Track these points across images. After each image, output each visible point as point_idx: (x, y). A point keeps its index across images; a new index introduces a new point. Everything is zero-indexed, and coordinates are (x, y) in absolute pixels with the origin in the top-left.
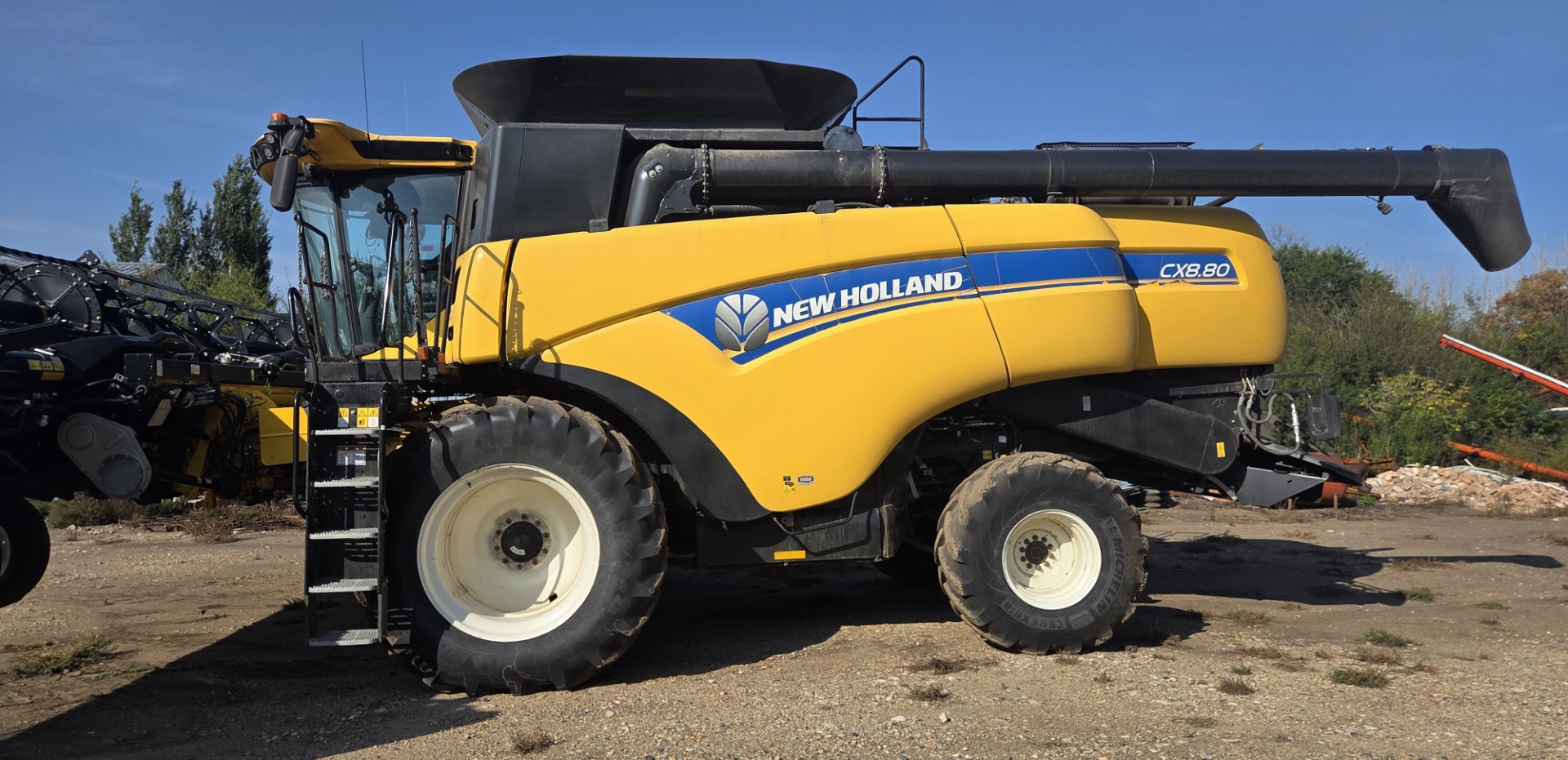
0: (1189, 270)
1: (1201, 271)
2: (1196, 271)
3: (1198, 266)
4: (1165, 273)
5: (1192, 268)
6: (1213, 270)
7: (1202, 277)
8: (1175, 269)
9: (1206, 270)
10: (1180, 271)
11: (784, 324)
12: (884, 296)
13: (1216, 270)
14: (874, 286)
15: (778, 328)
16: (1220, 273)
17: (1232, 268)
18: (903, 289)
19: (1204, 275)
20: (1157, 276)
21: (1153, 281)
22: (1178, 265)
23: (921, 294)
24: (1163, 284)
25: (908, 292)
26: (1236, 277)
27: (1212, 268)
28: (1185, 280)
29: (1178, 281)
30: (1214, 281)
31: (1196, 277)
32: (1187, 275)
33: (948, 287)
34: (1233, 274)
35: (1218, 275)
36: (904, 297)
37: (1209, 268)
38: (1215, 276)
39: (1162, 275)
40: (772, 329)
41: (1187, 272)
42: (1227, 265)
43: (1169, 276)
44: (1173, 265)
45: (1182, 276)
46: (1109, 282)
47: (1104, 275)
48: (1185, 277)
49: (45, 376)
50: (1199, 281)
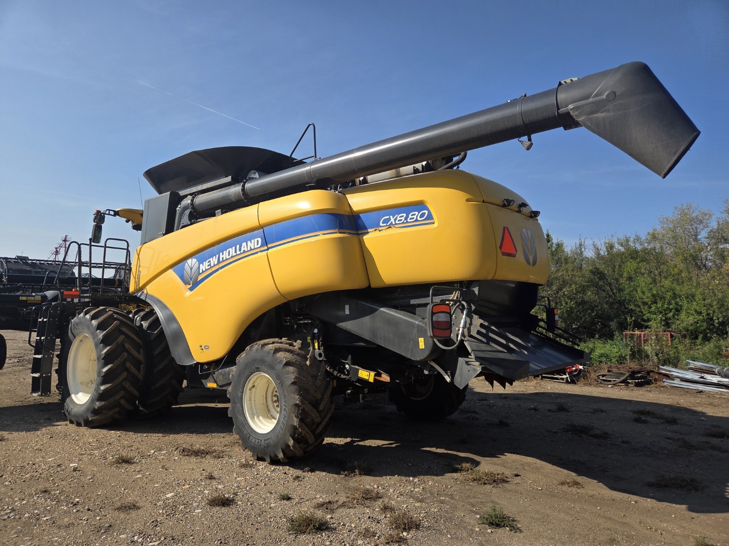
0: (399, 219)
1: (406, 219)
2: (403, 218)
3: (405, 215)
4: (383, 223)
5: (400, 217)
6: (415, 217)
7: (407, 222)
8: (389, 219)
9: (410, 217)
10: (392, 220)
11: (203, 272)
12: (234, 254)
13: (417, 216)
14: (230, 249)
15: (201, 273)
16: (420, 218)
17: (429, 213)
18: (240, 250)
19: (409, 220)
20: (379, 226)
21: (374, 229)
22: (391, 217)
23: (247, 251)
24: (382, 230)
25: (242, 252)
26: (433, 219)
27: (416, 215)
28: (396, 226)
29: (391, 227)
30: (416, 223)
31: (403, 223)
32: (397, 222)
33: (256, 247)
34: (430, 217)
35: (419, 219)
36: (241, 254)
37: (412, 215)
38: (417, 220)
39: (381, 224)
40: (200, 274)
41: (397, 220)
42: (426, 212)
43: (385, 224)
44: (388, 217)
45: (394, 223)
46: (324, 234)
47: (320, 230)
48: (396, 224)
49: (28, 302)
50: (406, 224)
